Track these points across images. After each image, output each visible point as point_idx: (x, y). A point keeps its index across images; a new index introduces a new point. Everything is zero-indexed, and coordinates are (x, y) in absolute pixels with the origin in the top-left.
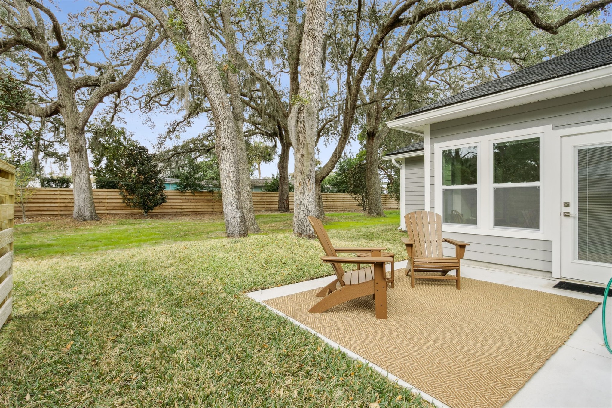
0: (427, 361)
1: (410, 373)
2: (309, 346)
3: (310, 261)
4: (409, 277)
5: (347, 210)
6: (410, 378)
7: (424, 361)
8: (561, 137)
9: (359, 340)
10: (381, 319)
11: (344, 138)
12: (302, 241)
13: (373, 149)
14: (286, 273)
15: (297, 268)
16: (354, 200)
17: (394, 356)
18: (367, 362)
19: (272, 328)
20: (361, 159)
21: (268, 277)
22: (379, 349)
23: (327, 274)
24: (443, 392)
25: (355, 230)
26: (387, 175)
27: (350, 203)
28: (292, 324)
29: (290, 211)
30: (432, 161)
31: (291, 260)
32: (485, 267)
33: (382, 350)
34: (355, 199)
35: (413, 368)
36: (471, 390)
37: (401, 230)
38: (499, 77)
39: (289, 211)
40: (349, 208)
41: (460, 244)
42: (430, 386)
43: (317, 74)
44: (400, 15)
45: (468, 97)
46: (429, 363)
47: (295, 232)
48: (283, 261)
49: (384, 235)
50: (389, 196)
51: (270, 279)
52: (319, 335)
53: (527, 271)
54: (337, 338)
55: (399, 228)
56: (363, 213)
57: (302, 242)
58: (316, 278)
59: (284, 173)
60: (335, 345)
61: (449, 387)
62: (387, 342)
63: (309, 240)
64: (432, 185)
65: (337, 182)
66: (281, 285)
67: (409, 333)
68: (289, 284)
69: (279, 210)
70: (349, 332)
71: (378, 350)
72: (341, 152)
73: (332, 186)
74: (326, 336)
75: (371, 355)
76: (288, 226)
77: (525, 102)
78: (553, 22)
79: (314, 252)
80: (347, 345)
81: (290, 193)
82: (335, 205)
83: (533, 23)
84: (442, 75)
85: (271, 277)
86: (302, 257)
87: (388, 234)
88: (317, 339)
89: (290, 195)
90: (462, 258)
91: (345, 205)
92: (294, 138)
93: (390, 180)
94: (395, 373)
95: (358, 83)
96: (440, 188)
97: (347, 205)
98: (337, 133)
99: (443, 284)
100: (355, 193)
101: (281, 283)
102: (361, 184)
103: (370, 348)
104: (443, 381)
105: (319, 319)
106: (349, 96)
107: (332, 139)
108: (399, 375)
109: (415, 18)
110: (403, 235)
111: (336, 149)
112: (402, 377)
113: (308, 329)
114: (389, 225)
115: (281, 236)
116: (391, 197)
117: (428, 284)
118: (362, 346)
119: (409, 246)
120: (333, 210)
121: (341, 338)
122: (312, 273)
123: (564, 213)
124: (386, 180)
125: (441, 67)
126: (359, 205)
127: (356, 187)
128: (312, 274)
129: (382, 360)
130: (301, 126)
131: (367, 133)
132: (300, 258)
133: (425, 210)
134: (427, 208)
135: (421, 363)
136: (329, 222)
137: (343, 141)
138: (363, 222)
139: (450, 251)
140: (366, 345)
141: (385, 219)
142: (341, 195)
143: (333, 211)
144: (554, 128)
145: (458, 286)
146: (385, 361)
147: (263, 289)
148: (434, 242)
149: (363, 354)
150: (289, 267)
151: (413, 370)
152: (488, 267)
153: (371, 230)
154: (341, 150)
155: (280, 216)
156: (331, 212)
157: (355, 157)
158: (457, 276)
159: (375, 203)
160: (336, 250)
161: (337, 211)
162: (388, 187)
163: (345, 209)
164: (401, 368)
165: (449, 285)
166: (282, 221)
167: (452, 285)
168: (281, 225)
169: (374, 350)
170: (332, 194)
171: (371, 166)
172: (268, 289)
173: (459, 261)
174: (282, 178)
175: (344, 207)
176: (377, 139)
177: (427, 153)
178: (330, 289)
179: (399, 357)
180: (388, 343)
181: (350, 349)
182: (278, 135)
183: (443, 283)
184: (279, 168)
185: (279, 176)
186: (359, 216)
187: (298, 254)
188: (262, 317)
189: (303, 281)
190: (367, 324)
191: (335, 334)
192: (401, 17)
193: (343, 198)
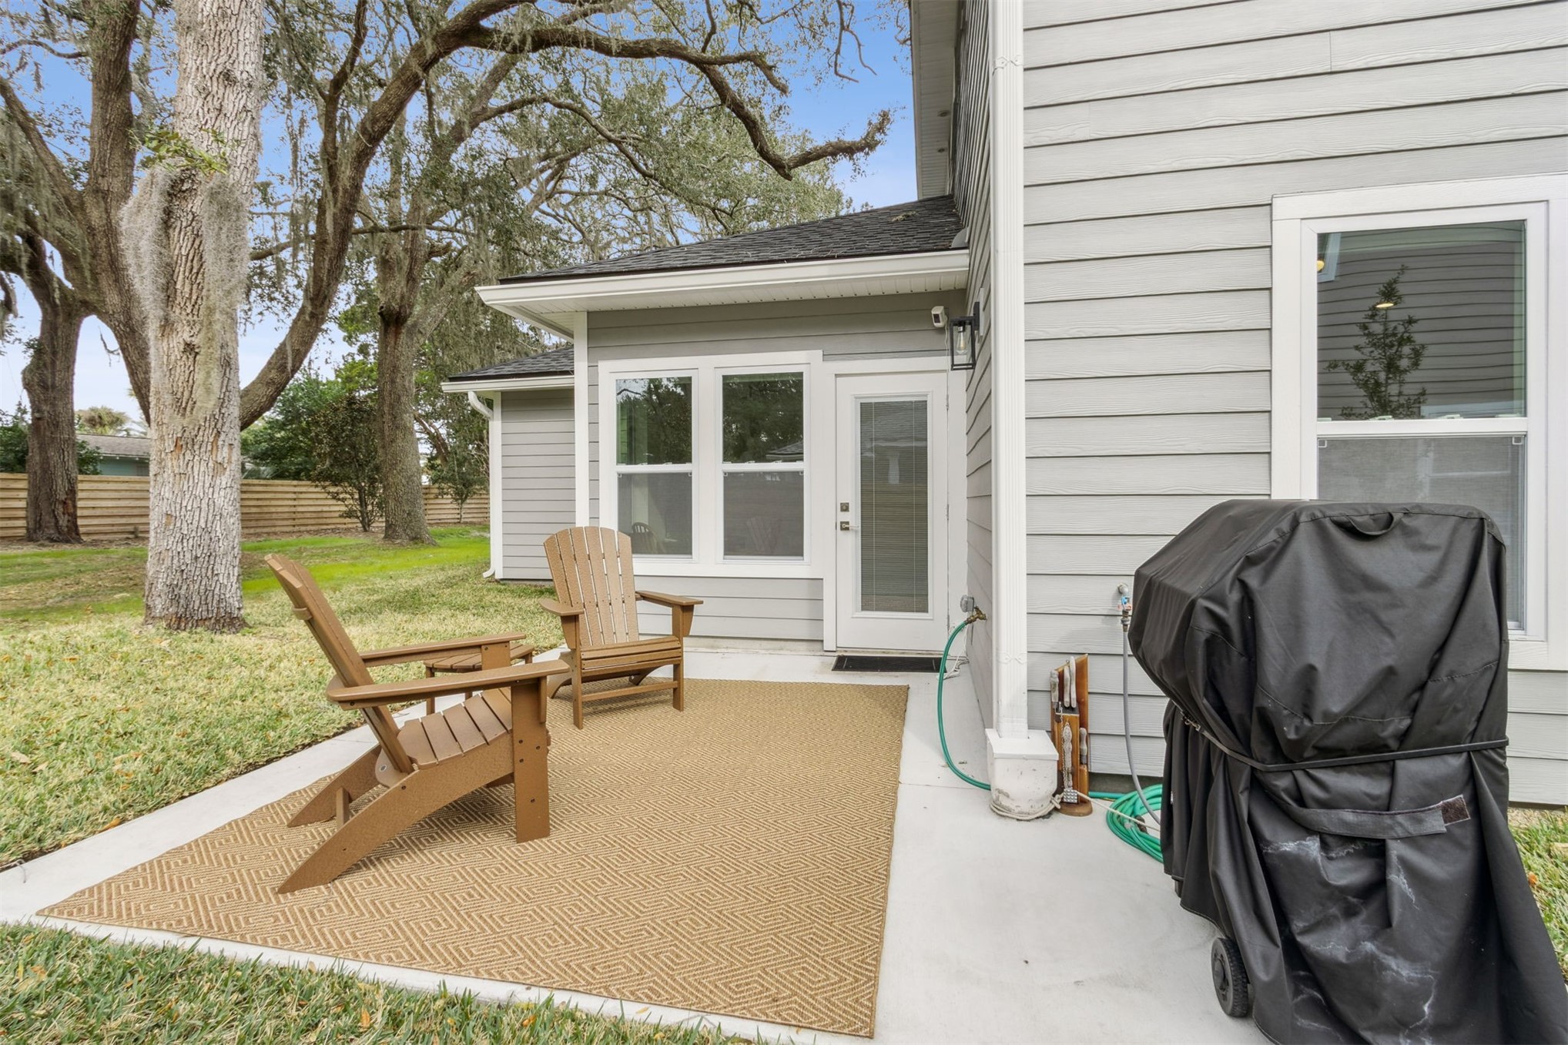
0: (691, 920)
1: (667, 974)
2: (327, 1025)
3: (238, 706)
4: (558, 701)
5: (308, 532)
6: (674, 989)
7: (687, 924)
8: (837, 376)
9: (495, 932)
10: (532, 839)
11: (313, 315)
12: (189, 641)
13: (399, 360)
14: (138, 768)
15: (185, 741)
16: (334, 502)
17: (609, 943)
18: (545, 994)
19: (128, 1014)
20: (352, 385)
21: (49, 803)
22: (561, 936)
23: (307, 741)
24: (761, 992)
25: (354, 588)
26: (429, 433)
27: (319, 509)
28: (221, 963)
29: (84, 538)
30: (593, 404)
31: (155, 716)
32: (707, 647)
33: (570, 936)
34: (334, 498)
35: (668, 958)
36: (811, 958)
37: (492, 579)
38: (678, 243)
39: (79, 541)
40: (319, 526)
41: (684, 602)
42: (727, 991)
43: (250, 86)
44: (486, 15)
45: (678, 264)
46: (698, 924)
47: (157, 612)
48: (118, 726)
49: (451, 595)
50: (436, 491)
51: (59, 809)
52: (351, 967)
53: (782, 643)
54: (418, 952)
55: (486, 575)
56: (362, 539)
57: (189, 647)
58: (269, 762)
59: (53, 405)
60: (422, 981)
61: (767, 974)
62: (576, 905)
63: (218, 637)
64: (594, 461)
65: (273, 448)
66: (123, 821)
67: (620, 856)
68: (156, 807)
69: (30, 537)
70: (451, 916)
71: (561, 941)
72: (300, 355)
73: (255, 458)
74: (378, 957)
75: (548, 967)
76: (87, 593)
77: (780, 295)
78: (788, 151)
79: (246, 673)
80: (460, 965)
81: (80, 477)
82: (267, 516)
83: (755, 145)
84: (566, 207)
85: (66, 800)
86: (201, 697)
87: (461, 591)
88: (347, 984)
89: (80, 486)
90: (688, 636)
91: (299, 516)
92: (148, 282)
93: (435, 446)
94: (632, 993)
95: (360, 162)
96: (611, 469)
97: (308, 515)
98: (282, 300)
99: (644, 705)
100: (336, 481)
101: (119, 810)
102: (356, 456)
103: (536, 944)
104: (749, 961)
105: (330, 909)
106: (330, 194)
107: (261, 313)
108: (648, 996)
109: (523, 42)
110: (500, 591)
111: (283, 345)
112: (653, 998)
113: (300, 959)
114: (452, 567)
115: (88, 630)
116: (442, 493)
117: (611, 710)
118: (509, 947)
119: (570, 620)
120: (258, 530)
121: (434, 947)
122: (253, 747)
123: (842, 523)
124: (425, 448)
125: (566, 185)
126: (349, 514)
127: (336, 461)
128: (252, 752)
129: (584, 970)
130: (181, 245)
131: (381, 314)
132: (193, 704)
133: (578, 525)
134: (582, 520)
135: (681, 934)
136: (257, 568)
137: (308, 324)
138: (372, 563)
139: (657, 623)
140: (521, 938)
141: (437, 550)
142: (287, 486)
143: (258, 535)
144: (826, 356)
145: (677, 702)
146: (594, 969)
147: (29, 857)
148: (617, 605)
149: (523, 973)
150: (149, 745)
151: (672, 961)
152: (712, 647)
153: (406, 583)
154: (302, 349)
155: (37, 559)
156: (253, 538)
157: (332, 377)
158: (675, 679)
159: (406, 508)
160: (369, 660)
161: (275, 533)
162: (432, 467)
163: (303, 528)
164: (641, 970)
165: (657, 702)
166: (52, 577)
167: (662, 702)
168: (53, 593)
169: (549, 946)
170: (256, 482)
171: (392, 407)
172: (58, 854)
173: (681, 641)
174: (43, 424)
175: (297, 522)
176: (410, 333)
177: (579, 381)
178: (345, 792)
179: (623, 938)
180: (580, 909)
181: (477, 972)
182: (24, 267)
183: (642, 702)
184: (28, 385)
185: (28, 417)
186: (358, 547)
187: (181, 689)
188: (58, 985)
189: (218, 783)
190: (499, 870)
191: (408, 939)
192: (485, 23)
193: (294, 496)
